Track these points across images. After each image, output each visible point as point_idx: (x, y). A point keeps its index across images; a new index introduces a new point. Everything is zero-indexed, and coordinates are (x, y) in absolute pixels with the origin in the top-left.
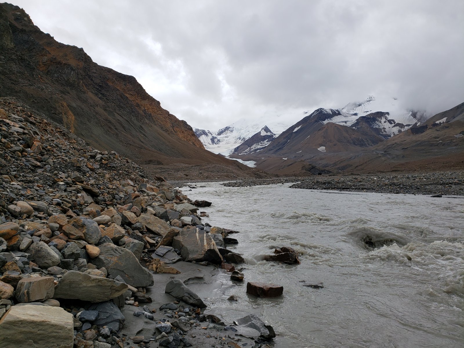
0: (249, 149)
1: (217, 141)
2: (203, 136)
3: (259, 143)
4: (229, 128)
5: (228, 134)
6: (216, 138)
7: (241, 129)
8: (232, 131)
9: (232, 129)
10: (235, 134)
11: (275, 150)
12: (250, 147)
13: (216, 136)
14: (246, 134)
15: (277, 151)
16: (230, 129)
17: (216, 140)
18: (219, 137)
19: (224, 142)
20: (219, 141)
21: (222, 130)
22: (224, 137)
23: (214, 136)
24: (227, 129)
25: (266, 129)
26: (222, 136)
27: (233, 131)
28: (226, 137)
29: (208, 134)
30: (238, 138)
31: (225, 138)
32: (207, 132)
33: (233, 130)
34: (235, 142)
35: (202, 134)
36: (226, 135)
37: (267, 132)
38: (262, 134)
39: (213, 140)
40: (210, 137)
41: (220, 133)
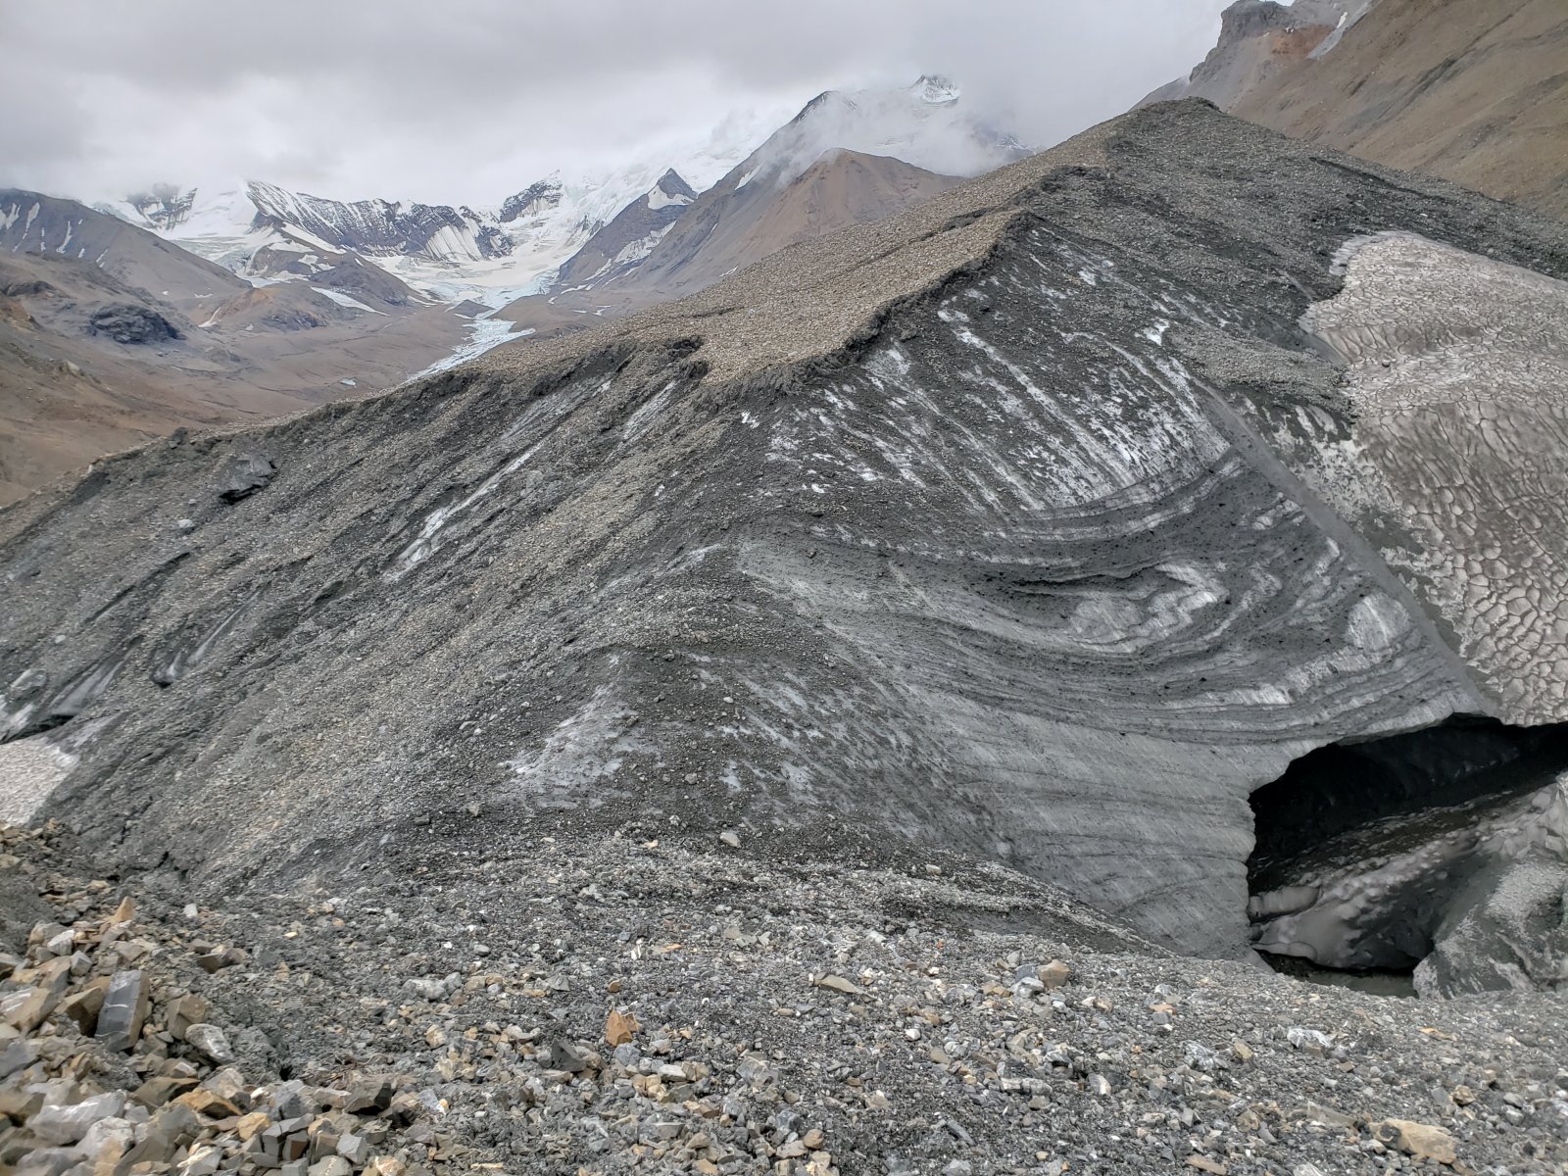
0: (608, 265)
1: (503, 245)
2: (447, 229)
3: (646, 239)
4: (545, 188)
5: (542, 214)
6: (498, 232)
7: (587, 190)
8: (555, 200)
9: (555, 192)
10: (567, 211)
11: (669, 266)
12: (613, 256)
13: (495, 225)
14: (605, 206)
15: (673, 269)
16: (546, 193)
17: (496, 241)
18: (507, 228)
19: (528, 246)
20: (508, 242)
21: (516, 197)
22: (526, 226)
23: (488, 223)
24: (537, 191)
25: (671, 182)
26: (519, 222)
27: (561, 200)
28: (534, 225)
29: (466, 220)
30: (579, 226)
31: (530, 231)
32: (459, 213)
33: (559, 195)
34: (570, 243)
35: (441, 225)
36: (534, 219)
37: (670, 195)
38: (653, 205)
39: (485, 239)
40: (474, 230)
41: (512, 211)
